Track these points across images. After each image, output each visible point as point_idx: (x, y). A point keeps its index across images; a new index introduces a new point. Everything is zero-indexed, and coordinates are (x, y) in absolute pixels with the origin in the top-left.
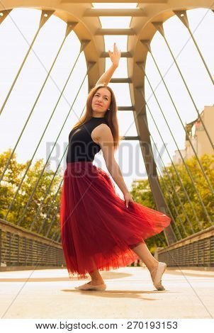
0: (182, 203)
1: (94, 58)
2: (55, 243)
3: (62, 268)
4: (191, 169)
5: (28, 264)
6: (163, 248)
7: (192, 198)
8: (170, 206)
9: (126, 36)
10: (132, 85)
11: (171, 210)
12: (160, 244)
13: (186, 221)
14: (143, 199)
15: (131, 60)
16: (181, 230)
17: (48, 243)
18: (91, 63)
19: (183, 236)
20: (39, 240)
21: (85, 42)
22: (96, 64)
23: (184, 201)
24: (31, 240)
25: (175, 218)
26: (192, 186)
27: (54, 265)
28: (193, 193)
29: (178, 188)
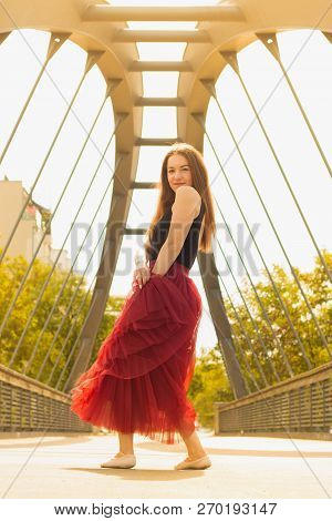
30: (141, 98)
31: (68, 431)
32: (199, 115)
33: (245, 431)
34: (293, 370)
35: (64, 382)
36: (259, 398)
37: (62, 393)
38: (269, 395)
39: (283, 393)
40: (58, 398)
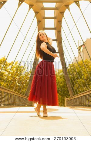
0: (76, 80)
1: (40, 19)
2: (24, 96)
3: (26, 106)
4: (80, 65)
5: (12, 105)
6: (68, 98)
7: (81, 78)
8: (72, 81)
9: (54, 11)
10: (56, 30)
11: (72, 82)
12: (67, 97)
13: (78, 87)
14: (61, 78)
15: (56, 20)
16: (76, 91)
17: (21, 96)
18: (39, 21)
19: (77, 94)
20: (17, 95)
21: (37, 13)
22: (41, 22)
23: (78, 78)
24: (13, 95)
25: (74, 86)
26: (81, 72)
27: (23, 105)
28: (81, 75)
29: (75, 73)
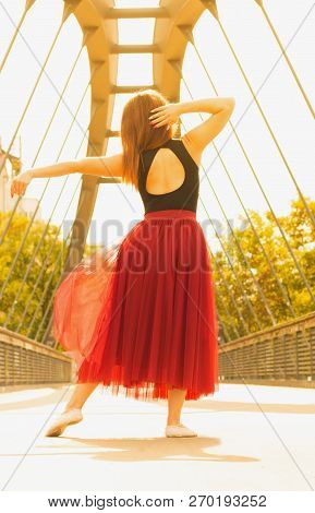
30: (116, 45)
31: (48, 382)
32: (176, 61)
33: (227, 378)
34: (275, 317)
35: (42, 333)
36: (241, 345)
37: (41, 344)
38: (251, 342)
39: (267, 341)
40: (38, 350)
